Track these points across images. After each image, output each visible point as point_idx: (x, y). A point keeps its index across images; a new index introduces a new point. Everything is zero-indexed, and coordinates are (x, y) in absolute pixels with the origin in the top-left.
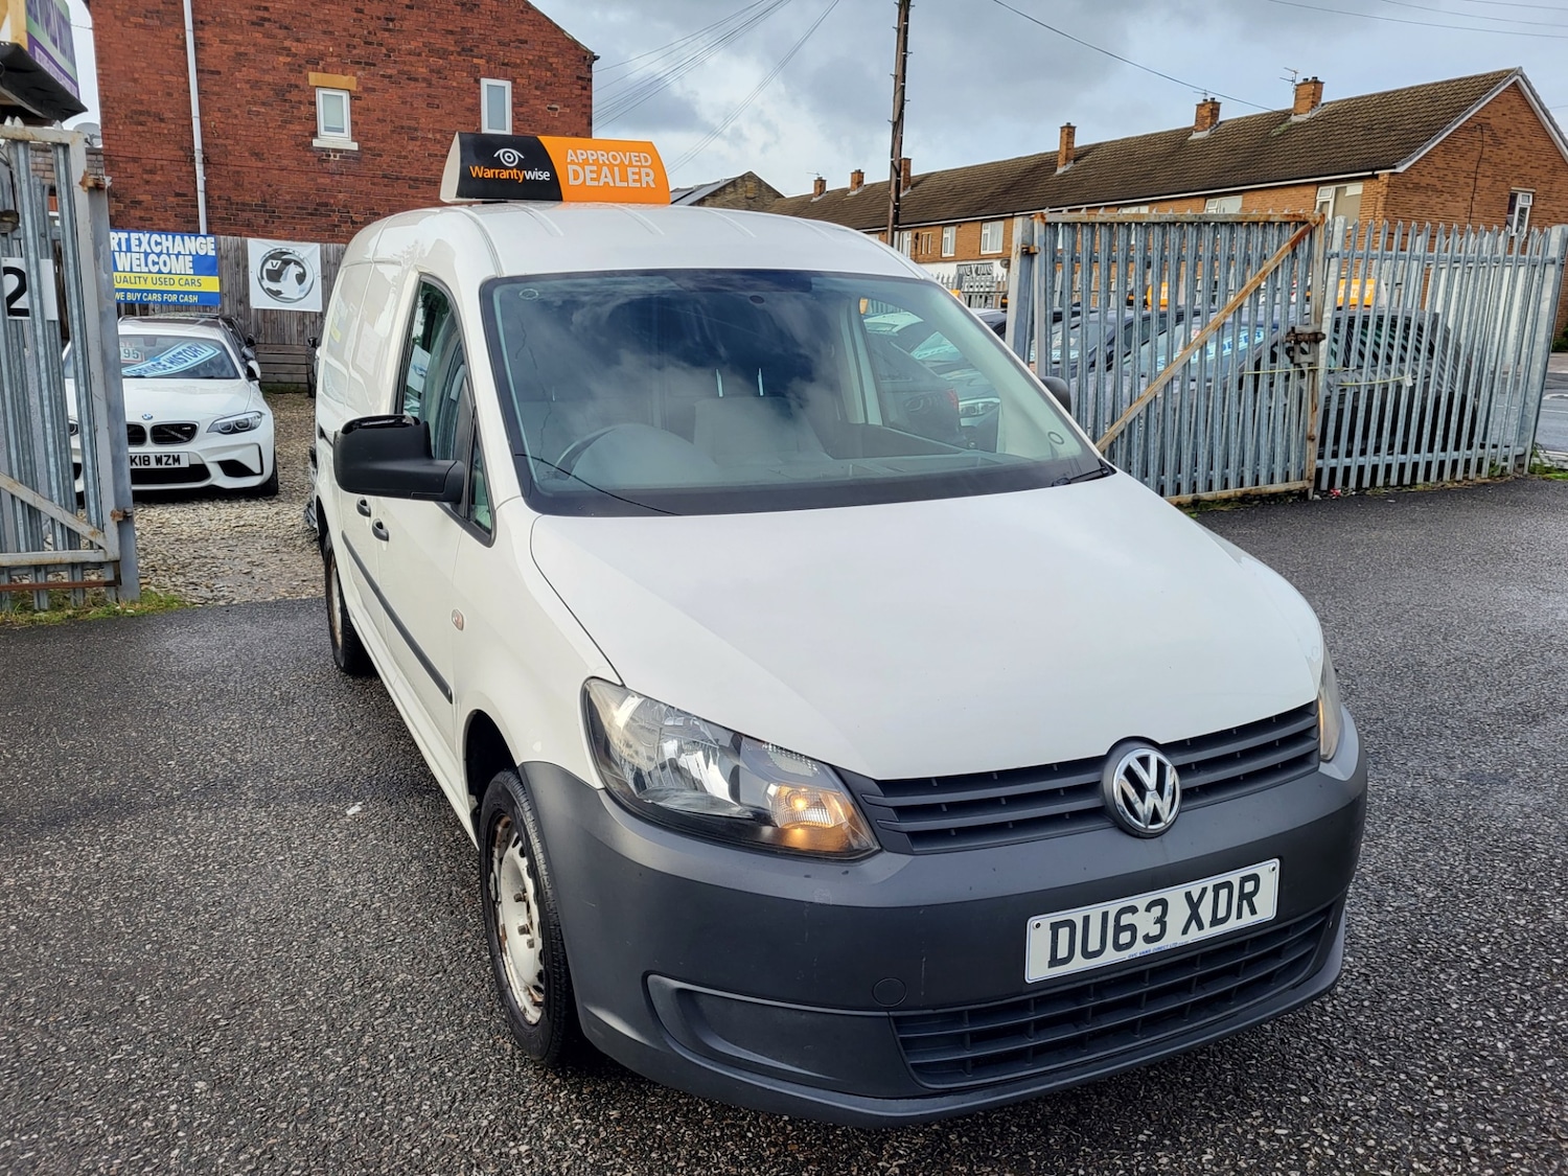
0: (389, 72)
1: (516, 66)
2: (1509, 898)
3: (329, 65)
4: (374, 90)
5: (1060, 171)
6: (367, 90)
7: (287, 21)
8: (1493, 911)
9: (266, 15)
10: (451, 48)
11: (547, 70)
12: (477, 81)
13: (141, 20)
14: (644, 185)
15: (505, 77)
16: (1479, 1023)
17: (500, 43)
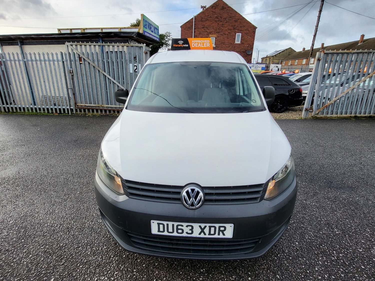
0: (222, 34)
1: (242, 31)
2: (363, 241)
3: (213, 33)
4: (219, 37)
5: (359, 44)
6: (218, 37)
7: (207, 27)
8: (354, 244)
9: (204, 26)
10: (232, 29)
11: (248, 31)
12: (236, 34)
13: (187, 29)
14: (207, 46)
15: (240, 33)
16: (320, 278)
17: (240, 27)
